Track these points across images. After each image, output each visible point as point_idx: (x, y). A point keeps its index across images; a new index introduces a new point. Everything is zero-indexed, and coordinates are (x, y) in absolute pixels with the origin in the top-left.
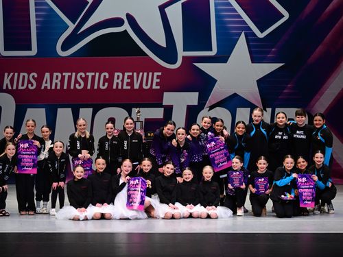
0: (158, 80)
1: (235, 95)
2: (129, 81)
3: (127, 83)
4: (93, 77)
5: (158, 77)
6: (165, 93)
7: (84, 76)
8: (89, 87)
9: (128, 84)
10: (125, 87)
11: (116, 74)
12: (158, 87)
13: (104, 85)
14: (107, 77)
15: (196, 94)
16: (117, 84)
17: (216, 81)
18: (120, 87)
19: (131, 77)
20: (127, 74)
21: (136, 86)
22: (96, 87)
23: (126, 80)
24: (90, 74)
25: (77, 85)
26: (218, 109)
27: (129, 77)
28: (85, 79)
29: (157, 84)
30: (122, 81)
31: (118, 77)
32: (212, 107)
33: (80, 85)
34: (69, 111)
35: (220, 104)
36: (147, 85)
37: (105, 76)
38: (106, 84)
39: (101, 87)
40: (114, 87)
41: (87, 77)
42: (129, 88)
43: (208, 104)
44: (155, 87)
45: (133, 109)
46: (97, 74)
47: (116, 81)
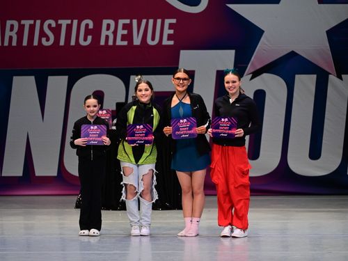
0: (172, 32)
1: (293, 55)
2: (125, 32)
3: (123, 35)
4: (69, 27)
5: (171, 26)
6: (182, 52)
7: (54, 25)
8: (62, 43)
9: (124, 38)
10: (119, 43)
11: (105, 22)
12: (171, 43)
13: (85, 39)
14: (91, 26)
15: (231, 54)
16: (107, 37)
17: (263, 32)
18: (111, 43)
19: (128, 27)
20: (121, 22)
21: (137, 41)
22: (73, 43)
23: (121, 32)
24: (64, 23)
25: (44, 40)
26: (265, 75)
27: (125, 27)
28: (56, 31)
29: (170, 37)
30: (115, 33)
31: (108, 27)
32: (256, 74)
33: (48, 40)
34: (31, 80)
35: (270, 68)
36: (153, 39)
37: (87, 25)
38: (90, 38)
39: (82, 43)
40: (102, 42)
41: (59, 26)
42: (125, 43)
43: (250, 69)
44: (165, 42)
45: (132, 77)
46: (75, 22)
47: (104, 33)
